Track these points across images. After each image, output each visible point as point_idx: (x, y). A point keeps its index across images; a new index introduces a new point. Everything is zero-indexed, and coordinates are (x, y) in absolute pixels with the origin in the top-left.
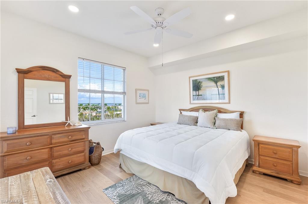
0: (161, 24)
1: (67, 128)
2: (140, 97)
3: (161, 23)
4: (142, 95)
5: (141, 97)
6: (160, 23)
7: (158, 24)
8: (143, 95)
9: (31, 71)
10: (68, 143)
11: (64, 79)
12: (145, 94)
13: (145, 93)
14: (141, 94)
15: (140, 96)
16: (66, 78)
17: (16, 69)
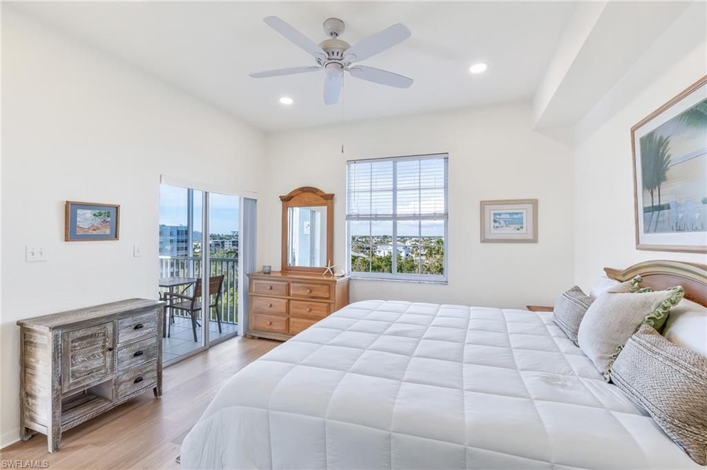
0: (339, 57)
1: (325, 278)
2: (497, 225)
3: (340, 55)
4: (503, 216)
5: (501, 221)
6: (335, 54)
7: (332, 57)
8: (508, 216)
9: (292, 197)
10: (307, 299)
11: (325, 201)
12: (517, 214)
13: (521, 211)
14: (500, 214)
15: (495, 221)
16: (328, 199)
17: (280, 197)
